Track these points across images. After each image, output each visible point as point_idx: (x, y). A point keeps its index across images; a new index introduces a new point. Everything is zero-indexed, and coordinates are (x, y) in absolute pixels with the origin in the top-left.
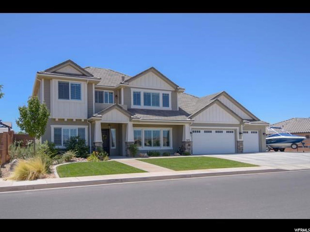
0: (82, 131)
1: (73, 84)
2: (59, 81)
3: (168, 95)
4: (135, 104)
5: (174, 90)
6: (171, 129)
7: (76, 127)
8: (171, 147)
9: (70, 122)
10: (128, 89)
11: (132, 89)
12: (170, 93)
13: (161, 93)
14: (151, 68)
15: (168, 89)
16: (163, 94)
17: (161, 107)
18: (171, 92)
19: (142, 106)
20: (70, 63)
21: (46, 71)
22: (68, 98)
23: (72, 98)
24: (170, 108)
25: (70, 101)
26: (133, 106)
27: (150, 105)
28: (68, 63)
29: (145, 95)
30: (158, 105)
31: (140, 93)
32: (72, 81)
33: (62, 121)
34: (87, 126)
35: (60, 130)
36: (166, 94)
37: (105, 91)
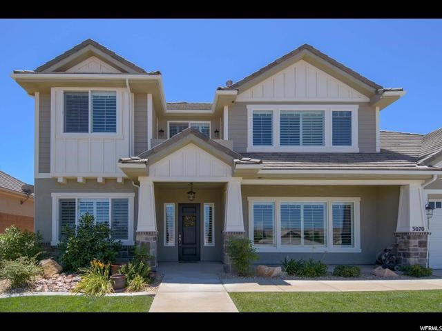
0: (120, 206)
1: (95, 94)
2: (65, 92)
3: (349, 113)
5: (364, 99)
6: (355, 202)
7: (109, 197)
8: (356, 247)
9: (90, 184)
10: (238, 108)
12: (354, 110)
13: (328, 112)
15: (347, 98)
16: (335, 113)
17: (328, 146)
18: (357, 107)
19: (276, 146)
20: (90, 48)
22: (85, 130)
23: (95, 129)
24: (354, 148)
25: (91, 135)
26: (252, 148)
27: (297, 143)
28: (86, 49)
29: (284, 118)
30: (319, 141)
31: (271, 115)
32: (94, 89)
33: (71, 183)
34: (133, 195)
35: (72, 203)
36: (342, 113)
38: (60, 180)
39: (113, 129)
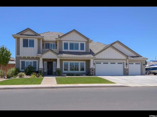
0: (35, 63)
1: (30, 40)
2: (23, 39)
3: (84, 44)
4: (64, 49)
5: (87, 41)
6: (84, 62)
7: (32, 61)
8: (85, 71)
9: (29, 58)
10: (61, 41)
11: (63, 41)
12: (85, 43)
13: (79, 43)
14: (73, 30)
15: (84, 41)
16: (81, 43)
17: (79, 50)
18: (85, 42)
19: (69, 50)
20: (28, 29)
21: (17, 34)
22: (28, 47)
23: (29, 47)
24: (84, 51)
26: (64, 50)
27: (73, 49)
29: (71, 44)
31: (68, 43)
32: (29, 38)
33: (24, 58)
34: (38, 60)
35: (24, 62)
36: (82, 43)
37: (50, 43)
38: (22, 57)
39: (33, 47)
